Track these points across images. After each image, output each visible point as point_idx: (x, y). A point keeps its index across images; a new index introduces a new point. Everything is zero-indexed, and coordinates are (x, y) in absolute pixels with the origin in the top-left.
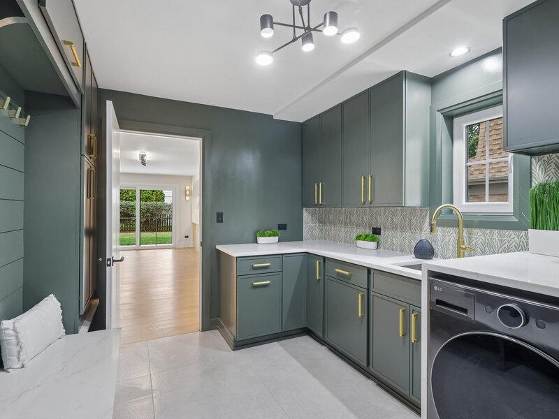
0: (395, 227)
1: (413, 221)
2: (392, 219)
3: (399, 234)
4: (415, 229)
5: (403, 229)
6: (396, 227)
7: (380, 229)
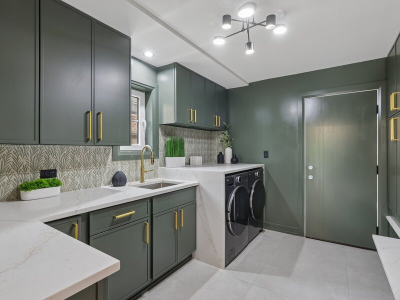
0: (76, 166)
1: (98, 157)
2: (73, 158)
3: (82, 172)
4: (100, 165)
5: (86, 166)
6: (79, 166)
7: (55, 170)
